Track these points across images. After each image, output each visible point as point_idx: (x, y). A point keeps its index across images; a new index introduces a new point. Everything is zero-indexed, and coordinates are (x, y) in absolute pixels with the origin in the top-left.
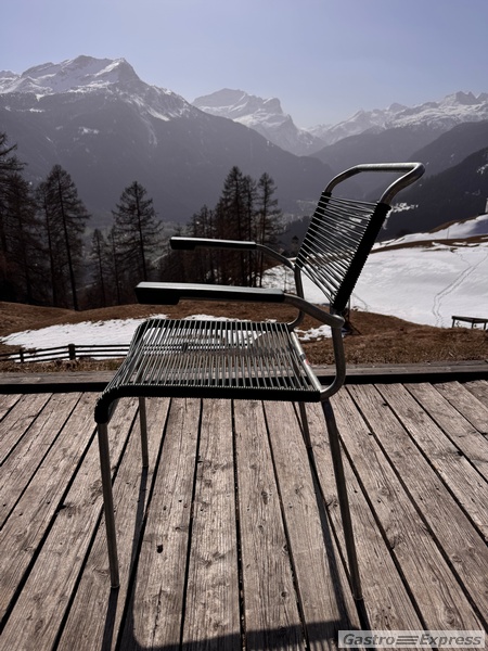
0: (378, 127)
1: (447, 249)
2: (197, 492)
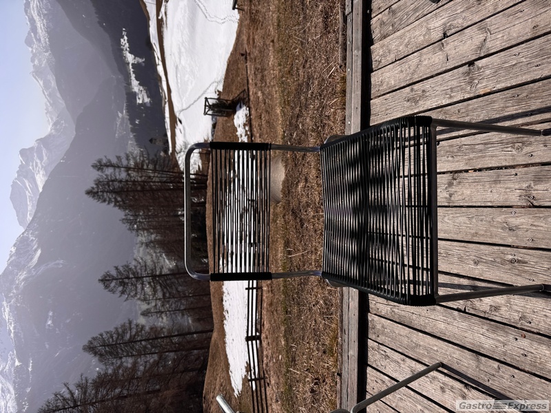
0: (48, 59)
2: (505, 321)
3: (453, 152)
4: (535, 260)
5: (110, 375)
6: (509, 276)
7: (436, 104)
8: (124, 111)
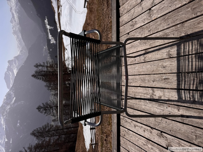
0: (18, 28)
1: (61, 8)
2: (163, 102)
3: (145, 42)
4: (172, 77)
5: (41, 144)
6: (164, 85)
7: (140, 25)
8: (46, 46)
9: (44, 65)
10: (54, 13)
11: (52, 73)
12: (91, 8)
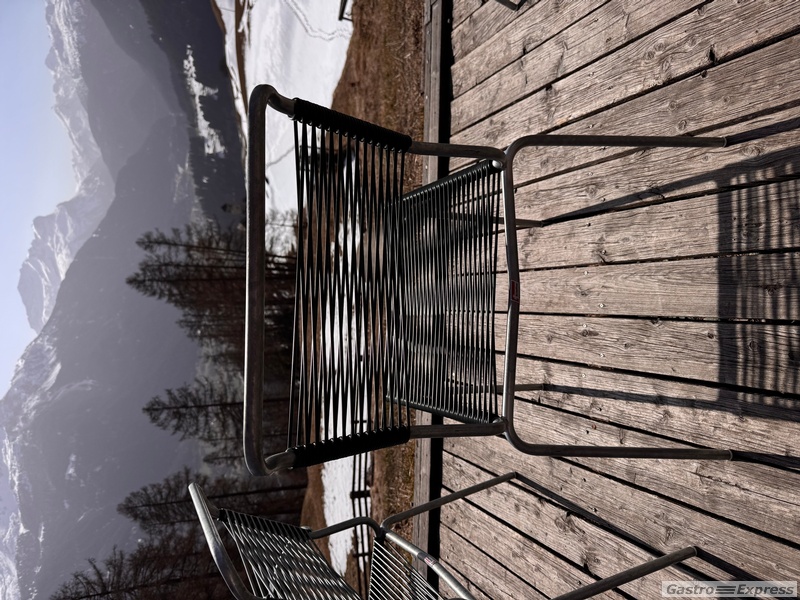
0: (78, 88)
1: (249, 15)
2: (577, 411)
3: (530, 201)
5: (157, 548)
6: (580, 353)
7: (514, 139)
8: (187, 165)
9: (177, 241)
10: (222, 32)
11: (206, 271)
12: (366, 23)
